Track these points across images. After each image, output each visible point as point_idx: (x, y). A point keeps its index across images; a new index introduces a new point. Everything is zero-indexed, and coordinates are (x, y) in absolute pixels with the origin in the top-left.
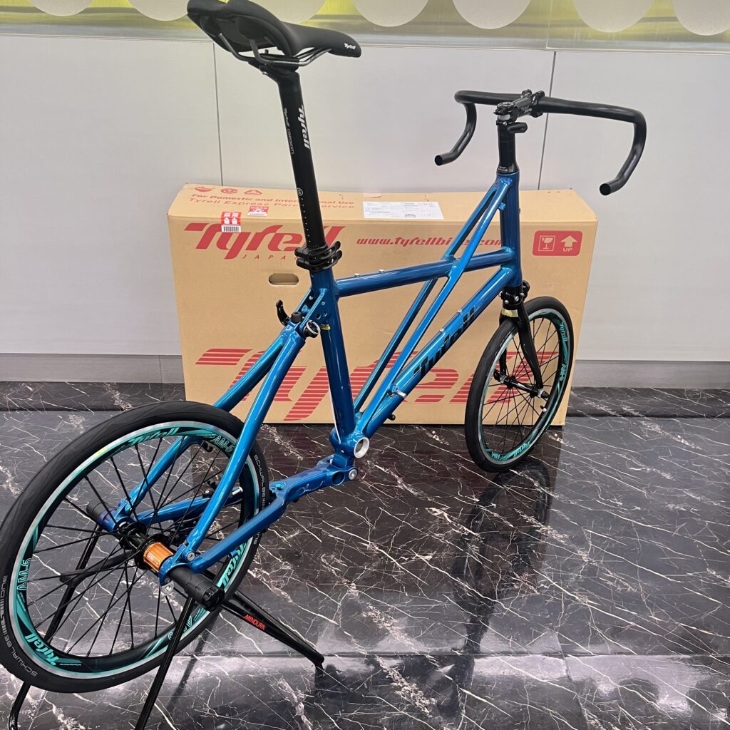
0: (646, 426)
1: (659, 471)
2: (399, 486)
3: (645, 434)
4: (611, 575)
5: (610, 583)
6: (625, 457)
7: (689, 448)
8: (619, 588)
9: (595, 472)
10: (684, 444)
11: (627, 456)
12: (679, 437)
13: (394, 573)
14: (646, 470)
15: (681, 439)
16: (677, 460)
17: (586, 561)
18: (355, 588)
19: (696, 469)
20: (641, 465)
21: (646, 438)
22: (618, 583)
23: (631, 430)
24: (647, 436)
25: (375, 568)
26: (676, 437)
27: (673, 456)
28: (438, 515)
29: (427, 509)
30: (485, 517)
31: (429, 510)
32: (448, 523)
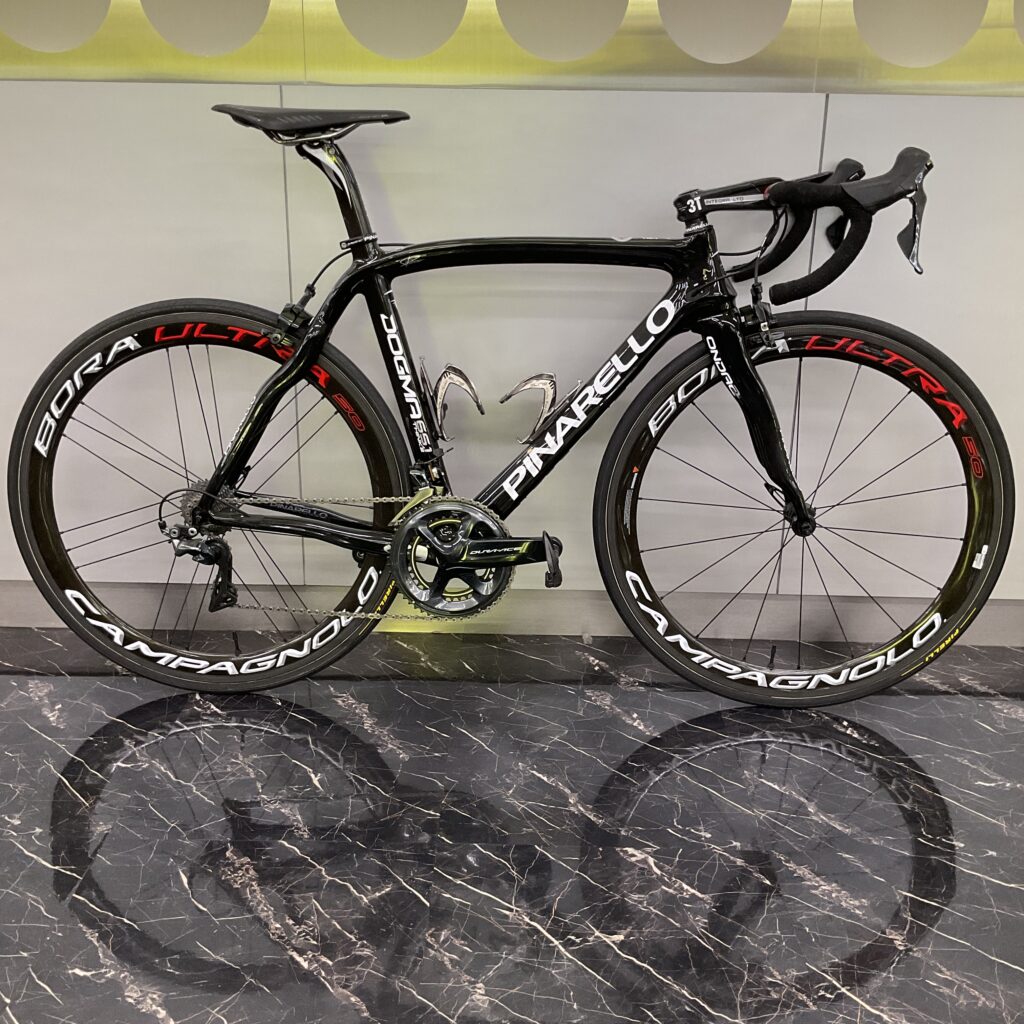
0: (1000, 710)
2: (572, 809)
3: (1000, 724)
4: (947, 975)
5: (946, 990)
6: (966, 762)
8: (962, 1001)
11: (969, 761)
13: (554, 966)
14: (1004, 784)
17: (901, 948)
18: (483, 992)
20: (994, 777)
21: (1003, 731)
22: (960, 989)
23: (975, 717)
24: (1003, 726)
25: (521, 955)
28: (637, 861)
29: (618, 849)
30: (721, 865)
31: (622, 851)
32: (655, 876)
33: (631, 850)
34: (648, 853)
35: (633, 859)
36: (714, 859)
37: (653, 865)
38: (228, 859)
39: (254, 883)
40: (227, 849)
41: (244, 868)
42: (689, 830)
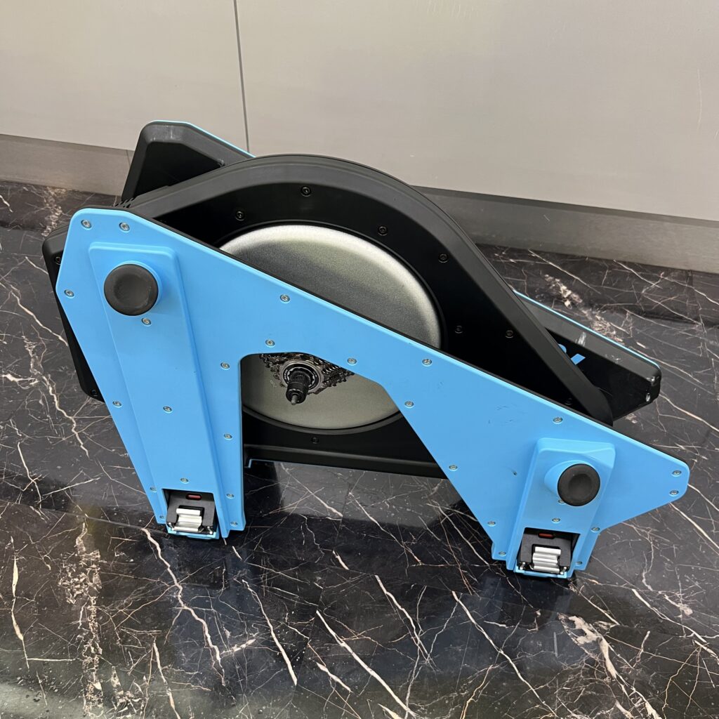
28: (586, 645)
29: (562, 617)
30: (703, 675)
31: (568, 621)
32: (607, 680)
33: (579, 622)
34: (602, 631)
35: (581, 640)
36: (693, 660)
37: (606, 656)
38: (75, 550)
39: (92, 599)
40: (79, 532)
41: (88, 570)
42: (661, 596)
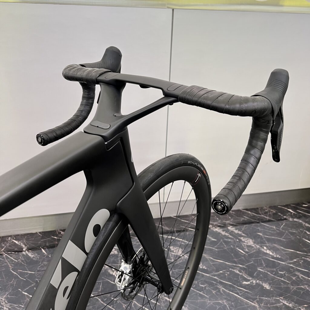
0: (244, 242)
1: (261, 282)
3: (245, 249)
6: (238, 272)
7: (273, 257)
9: (223, 290)
10: (269, 254)
12: (265, 248)
15: (266, 250)
16: (269, 269)
19: (281, 276)
20: (248, 278)
23: (237, 247)
24: (247, 250)
26: (263, 248)
27: (266, 266)
